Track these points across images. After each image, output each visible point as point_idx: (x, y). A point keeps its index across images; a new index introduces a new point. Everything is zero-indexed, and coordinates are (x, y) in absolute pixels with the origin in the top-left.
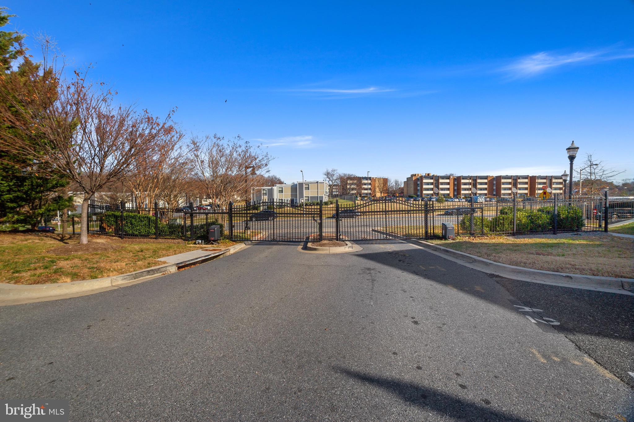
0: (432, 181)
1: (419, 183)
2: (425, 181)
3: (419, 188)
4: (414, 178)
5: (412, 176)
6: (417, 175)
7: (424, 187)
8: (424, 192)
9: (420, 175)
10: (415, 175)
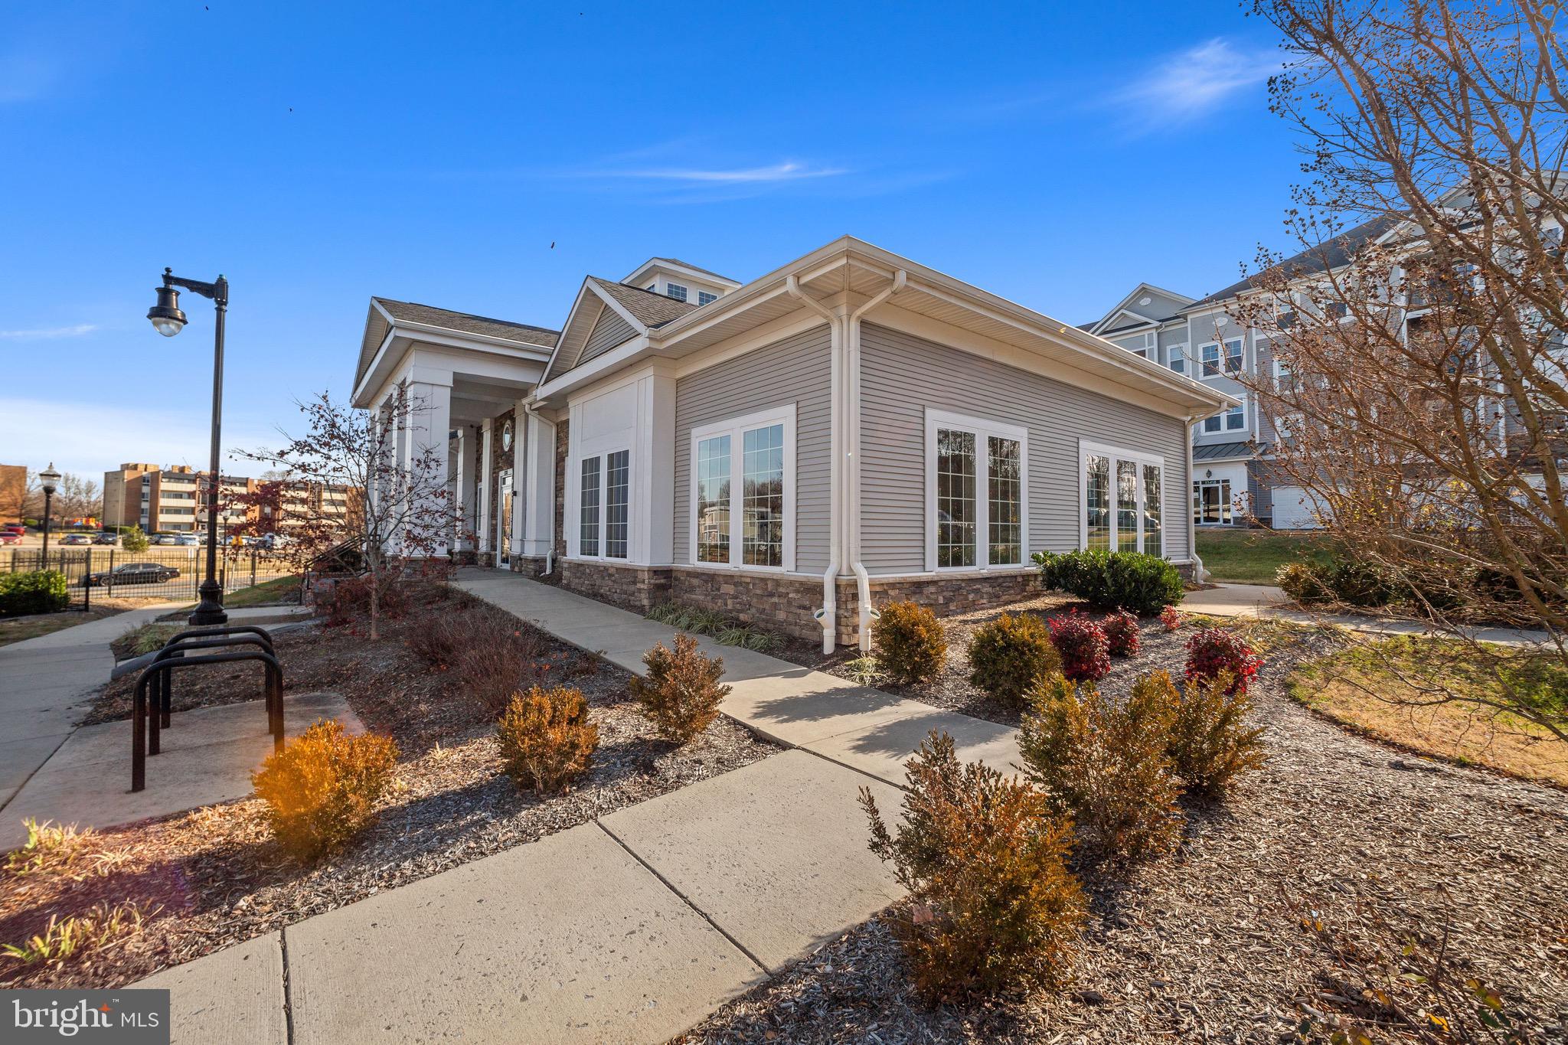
0: (191, 487)
1: (146, 489)
2: (165, 485)
3: (145, 505)
4: (128, 475)
5: (125, 467)
6: (141, 468)
7: (163, 502)
8: (162, 518)
9: (151, 469)
10: (135, 467)
